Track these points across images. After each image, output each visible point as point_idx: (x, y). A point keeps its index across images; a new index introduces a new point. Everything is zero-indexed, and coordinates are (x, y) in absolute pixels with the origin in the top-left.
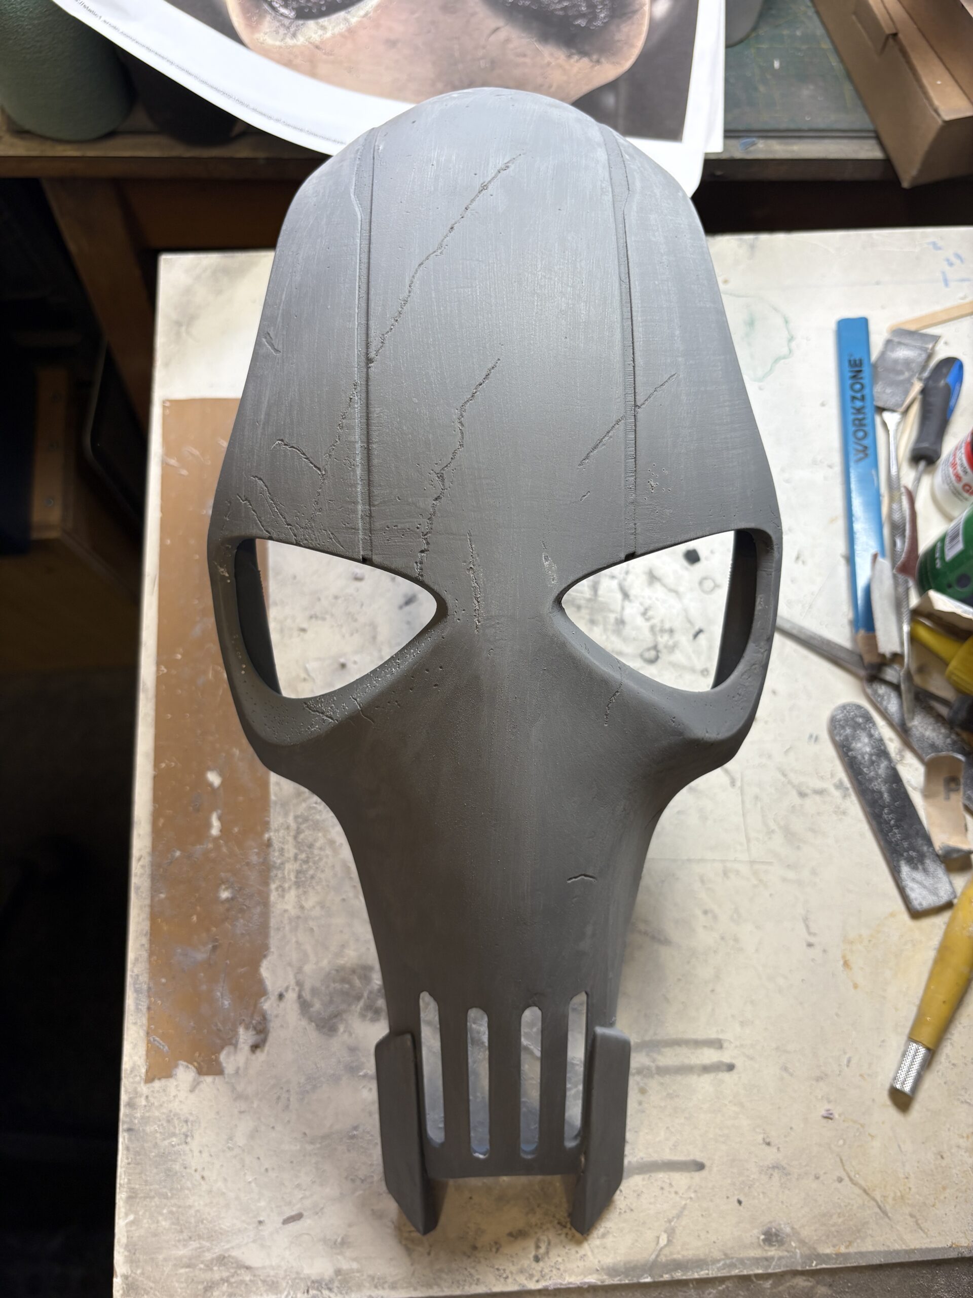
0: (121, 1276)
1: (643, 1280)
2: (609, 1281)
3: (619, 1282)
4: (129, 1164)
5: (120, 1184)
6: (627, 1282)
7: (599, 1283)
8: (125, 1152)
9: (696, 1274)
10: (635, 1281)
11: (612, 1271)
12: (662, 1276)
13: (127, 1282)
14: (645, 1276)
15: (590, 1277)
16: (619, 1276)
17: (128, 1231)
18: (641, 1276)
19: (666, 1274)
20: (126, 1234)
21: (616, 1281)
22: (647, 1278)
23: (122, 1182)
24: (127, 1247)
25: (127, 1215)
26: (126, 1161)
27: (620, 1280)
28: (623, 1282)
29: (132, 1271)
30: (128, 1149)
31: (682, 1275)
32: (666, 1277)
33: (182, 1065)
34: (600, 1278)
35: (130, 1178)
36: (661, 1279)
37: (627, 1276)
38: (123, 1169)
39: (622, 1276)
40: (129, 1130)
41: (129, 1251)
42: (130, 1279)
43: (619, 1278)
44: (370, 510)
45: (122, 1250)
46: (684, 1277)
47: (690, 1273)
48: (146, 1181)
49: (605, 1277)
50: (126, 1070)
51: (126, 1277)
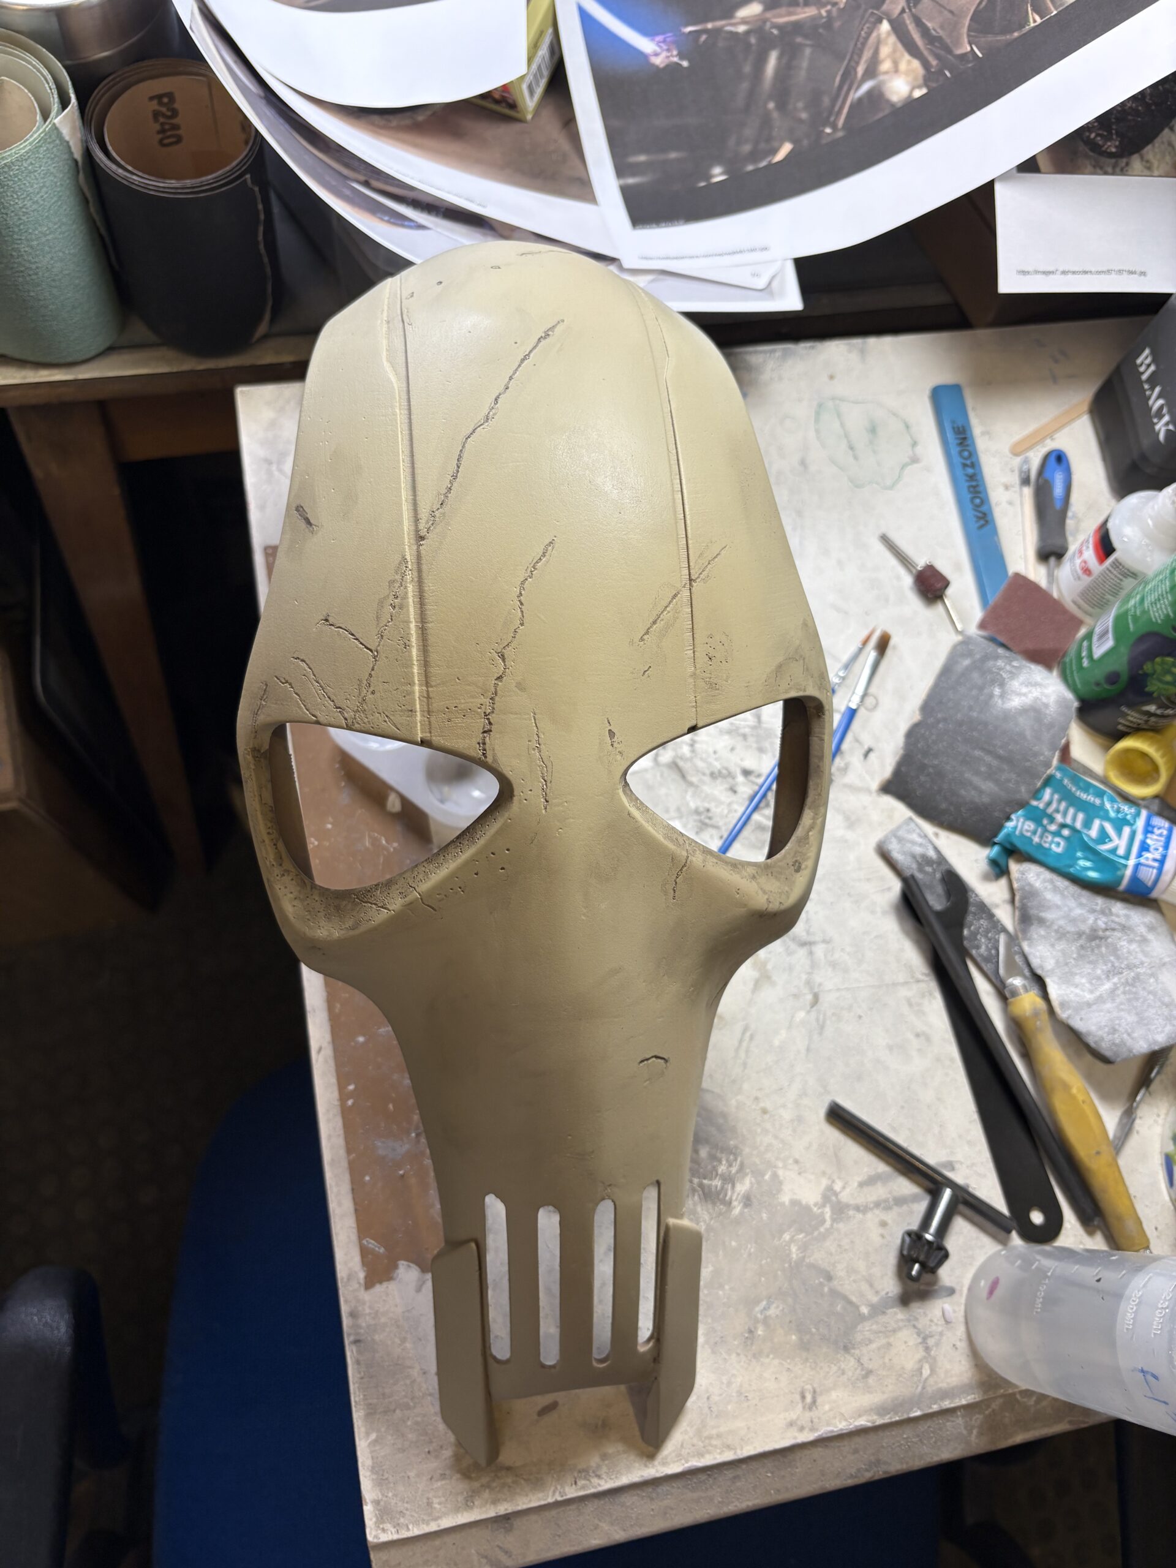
0: (372, 1502)
1: (913, 1415)
2: (880, 1421)
3: (889, 1421)
4: (362, 1378)
5: (356, 1402)
6: (897, 1418)
7: (869, 1424)
8: (356, 1366)
9: (963, 1400)
10: (905, 1416)
11: (881, 1410)
12: (931, 1408)
13: (379, 1508)
14: (915, 1409)
15: (860, 1419)
16: (889, 1413)
17: (372, 1452)
18: (911, 1410)
19: (934, 1404)
20: (370, 1456)
21: (886, 1420)
22: (916, 1411)
23: (357, 1399)
24: (373, 1469)
25: (368, 1434)
26: (359, 1376)
27: (891, 1418)
28: (894, 1420)
29: (383, 1495)
30: (358, 1362)
31: (950, 1403)
32: (935, 1408)
33: (403, 1264)
34: (870, 1418)
35: (366, 1393)
36: (930, 1411)
37: (896, 1413)
38: (357, 1385)
39: (892, 1413)
40: (356, 1342)
41: (377, 1473)
42: (382, 1503)
43: (888, 1416)
44: (428, 691)
45: (368, 1474)
46: (952, 1405)
47: (957, 1400)
48: (384, 1394)
49: (875, 1417)
50: (342, 1279)
51: (376, 1503)
